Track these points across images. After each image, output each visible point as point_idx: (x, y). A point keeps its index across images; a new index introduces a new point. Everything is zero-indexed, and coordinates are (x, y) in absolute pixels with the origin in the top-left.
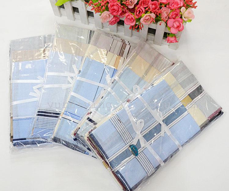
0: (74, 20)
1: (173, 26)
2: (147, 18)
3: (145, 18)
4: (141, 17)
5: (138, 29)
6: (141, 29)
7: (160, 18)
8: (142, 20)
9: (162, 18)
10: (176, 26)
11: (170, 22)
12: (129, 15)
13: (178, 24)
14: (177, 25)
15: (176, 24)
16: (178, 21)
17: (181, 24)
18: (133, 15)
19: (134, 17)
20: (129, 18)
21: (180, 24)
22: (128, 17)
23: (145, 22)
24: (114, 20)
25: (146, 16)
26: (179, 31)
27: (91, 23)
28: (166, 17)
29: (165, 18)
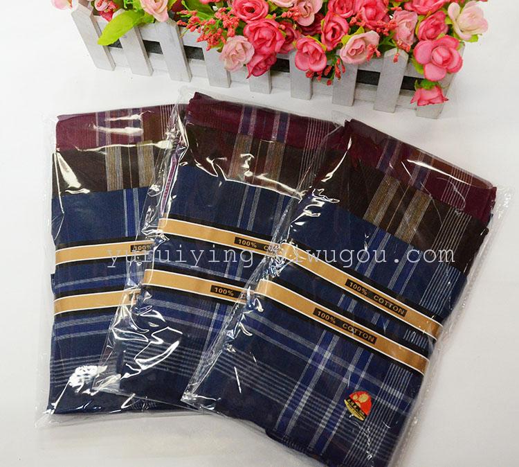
0: (151, 75)
1: (431, 61)
2: (357, 46)
3: (353, 48)
4: (340, 46)
5: (329, 78)
6: (339, 77)
7: (390, 41)
8: (342, 53)
9: (399, 43)
10: (439, 59)
11: (423, 50)
12: (306, 44)
13: (445, 54)
14: (443, 57)
15: (440, 55)
16: (444, 45)
17: (455, 53)
18: (318, 42)
19: (321, 47)
20: (307, 53)
21: (451, 54)
22: (305, 50)
23: (353, 58)
24: (260, 62)
25: (355, 41)
26: (449, 72)
27: (195, 76)
28: (408, 38)
29: (405, 41)
